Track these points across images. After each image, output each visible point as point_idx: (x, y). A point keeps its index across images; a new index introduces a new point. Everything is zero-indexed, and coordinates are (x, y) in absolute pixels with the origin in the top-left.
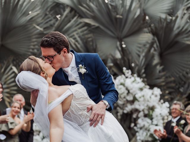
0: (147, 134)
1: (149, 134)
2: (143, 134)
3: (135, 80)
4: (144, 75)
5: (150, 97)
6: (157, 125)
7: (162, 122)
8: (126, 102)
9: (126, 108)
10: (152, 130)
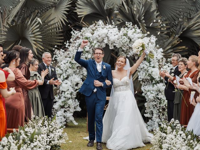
0: (146, 74)
1: (147, 74)
2: (143, 74)
4: (144, 21)
5: (148, 44)
6: (154, 67)
7: (158, 64)
8: (129, 48)
9: (129, 53)
10: (150, 71)
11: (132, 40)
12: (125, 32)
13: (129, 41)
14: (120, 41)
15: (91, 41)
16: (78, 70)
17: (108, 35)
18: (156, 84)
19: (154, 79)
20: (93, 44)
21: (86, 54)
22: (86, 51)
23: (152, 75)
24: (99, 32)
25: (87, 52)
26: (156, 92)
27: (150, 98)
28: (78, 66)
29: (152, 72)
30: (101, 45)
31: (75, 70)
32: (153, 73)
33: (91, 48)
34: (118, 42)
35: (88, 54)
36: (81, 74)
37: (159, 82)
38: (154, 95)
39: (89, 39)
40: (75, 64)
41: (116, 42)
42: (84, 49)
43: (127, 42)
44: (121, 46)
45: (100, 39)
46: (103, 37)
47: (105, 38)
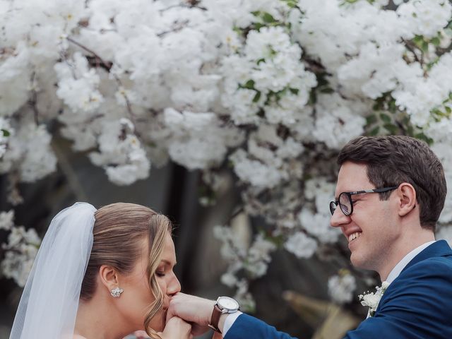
11: (344, 73)
13: (311, 81)
14: (220, 85)
17: (90, 37)
30: (16, 154)
34: (207, 95)
41: (181, 94)
43: (295, 91)
44: (219, 154)
45: (11, 74)
46: (39, 51)
47: (62, 69)
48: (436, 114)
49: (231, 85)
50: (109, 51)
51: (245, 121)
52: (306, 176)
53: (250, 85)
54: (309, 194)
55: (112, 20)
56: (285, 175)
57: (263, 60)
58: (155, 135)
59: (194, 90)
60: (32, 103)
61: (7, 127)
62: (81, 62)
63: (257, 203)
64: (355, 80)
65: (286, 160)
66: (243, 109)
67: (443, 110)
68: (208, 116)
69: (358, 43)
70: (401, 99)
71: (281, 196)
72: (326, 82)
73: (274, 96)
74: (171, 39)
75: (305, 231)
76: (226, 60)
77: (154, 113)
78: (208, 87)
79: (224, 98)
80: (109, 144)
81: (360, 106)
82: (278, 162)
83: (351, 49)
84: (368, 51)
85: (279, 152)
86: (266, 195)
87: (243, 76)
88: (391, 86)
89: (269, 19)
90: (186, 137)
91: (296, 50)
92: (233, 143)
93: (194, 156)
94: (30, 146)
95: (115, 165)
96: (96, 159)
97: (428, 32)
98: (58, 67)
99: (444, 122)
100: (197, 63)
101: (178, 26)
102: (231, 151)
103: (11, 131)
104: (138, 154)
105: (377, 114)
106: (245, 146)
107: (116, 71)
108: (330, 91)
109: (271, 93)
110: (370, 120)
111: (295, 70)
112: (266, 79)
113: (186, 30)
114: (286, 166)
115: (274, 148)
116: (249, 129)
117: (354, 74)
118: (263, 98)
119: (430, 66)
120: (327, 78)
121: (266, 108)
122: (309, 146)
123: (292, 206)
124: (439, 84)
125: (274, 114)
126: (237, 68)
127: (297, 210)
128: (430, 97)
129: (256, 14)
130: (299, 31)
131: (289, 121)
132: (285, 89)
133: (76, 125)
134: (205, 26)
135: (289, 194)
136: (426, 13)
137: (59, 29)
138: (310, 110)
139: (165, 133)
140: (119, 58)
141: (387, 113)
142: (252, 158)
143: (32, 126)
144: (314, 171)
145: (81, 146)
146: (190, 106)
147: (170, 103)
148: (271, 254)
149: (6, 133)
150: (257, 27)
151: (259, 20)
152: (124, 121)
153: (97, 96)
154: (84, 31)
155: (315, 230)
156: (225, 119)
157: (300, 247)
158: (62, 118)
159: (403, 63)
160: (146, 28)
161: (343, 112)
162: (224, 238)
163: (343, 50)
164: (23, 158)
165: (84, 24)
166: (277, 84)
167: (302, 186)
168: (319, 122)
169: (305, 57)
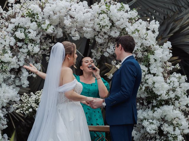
3: (122, 7)
7: (162, 70)
9: (108, 50)
10: (150, 82)
11: (117, 23)
12: (104, 7)
13: (111, 24)
14: (94, 23)
15: (38, 21)
16: (13, 76)
17: (71, 13)
18: (158, 106)
19: (156, 96)
20: (44, 26)
21: (30, 44)
22: (30, 38)
23: (154, 89)
24: (54, 5)
25: (32, 41)
26: (158, 122)
27: (149, 132)
28: (12, 67)
29: (154, 83)
30: (56, 33)
31: (7, 76)
32: (155, 86)
33: (39, 36)
34: (91, 25)
35: (33, 45)
36: (17, 84)
37: (163, 103)
38: (155, 126)
39: (36, 17)
40: (7, 64)
41: (86, 25)
42: (26, 36)
43: (107, 26)
44: (93, 36)
45: (55, 18)
46: (61, 14)
47: (65, 18)
48: (133, 33)
49: (96, 24)
50: (74, 15)
51: (98, 31)
52: (108, 42)
53: (99, 24)
54: (109, 45)
55: (75, 10)
56: (105, 41)
57: (102, 20)
58: (81, 32)
59: (89, 24)
60: (60, 24)
61: (54, 28)
62: (69, 17)
63: (99, 46)
64: (119, 25)
65: (105, 38)
66: (98, 29)
67: (134, 32)
68: (91, 29)
69: (120, 18)
70: (127, 29)
71: (104, 45)
72: (114, 25)
73: (103, 27)
74: (86, 14)
75: (107, 52)
76: (95, 19)
77: (82, 28)
78: (91, 24)
79: (94, 26)
80: (73, 33)
81: (119, 30)
82: (104, 39)
83: (119, 19)
84: (122, 20)
85: (104, 37)
86: (101, 45)
87: (98, 22)
88: (125, 27)
89: (104, 12)
90: (87, 33)
91: (108, 18)
92: (96, 35)
93: (88, 36)
94: (58, 32)
95: (73, 37)
96: (70, 35)
97: (133, 17)
98: (64, 17)
99: (134, 34)
100: (90, 19)
101: (87, 12)
102: (95, 36)
103: (55, 29)
104: (77, 35)
105: (122, 31)
106: (98, 35)
107: (75, 19)
108: (114, 27)
109: (103, 26)
110: (121, 33)
111: (108, 22)
112: (102, 23)
113: (89, 13)
114: (105, 40)
115: (103, 36)
116: (99, 32)
117: (119, 24)
118: (101, 27)
119: (133, 24)
120: (114, 24)
121: (102, 29)
122: (109, 36)
123: (105, 47)
124: (134, 27)
125: (103, 30)
126: (97, 21)
127: (106, 48)
128: (132, 29)
129: (102, 11)
130: (109, 15)
131: (106, 31)
132: (105, 25)
133: (67, 28)
134: (92, 12)
135: (105, 45)
136: (133, 14)
137: (65, 11)
138: (110, 30)
139: (83, 31)
140: (76, 17)
141: (124, 32)
142: (99, 37)
143: (59, 28)
144: (110, 41)
145: (68, 32)
146: (88, 27)
147: (84, 26)
148: (101, 55)
149: (53, 29)
150: (101, 13)
151: (102, 12)
152: (75, 29)
153: (71, 24)
154: (70, 11)
155: (109, 52)
156: (95, 30)
157: (106, 55)
158: (65, 27)
159: (128, 22)
160: (81, 12)
161: (116, 31)
162: (93, 52)
163: (117, 19)
164: (57, 33)
165: (70, 10)
166: (104, 24)
167: (108, 44)
168: (111, 32)
169: (110, 20)
